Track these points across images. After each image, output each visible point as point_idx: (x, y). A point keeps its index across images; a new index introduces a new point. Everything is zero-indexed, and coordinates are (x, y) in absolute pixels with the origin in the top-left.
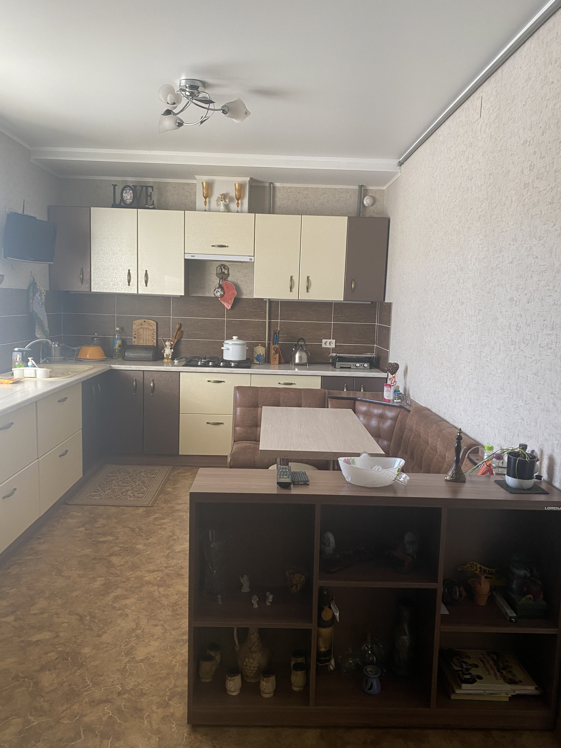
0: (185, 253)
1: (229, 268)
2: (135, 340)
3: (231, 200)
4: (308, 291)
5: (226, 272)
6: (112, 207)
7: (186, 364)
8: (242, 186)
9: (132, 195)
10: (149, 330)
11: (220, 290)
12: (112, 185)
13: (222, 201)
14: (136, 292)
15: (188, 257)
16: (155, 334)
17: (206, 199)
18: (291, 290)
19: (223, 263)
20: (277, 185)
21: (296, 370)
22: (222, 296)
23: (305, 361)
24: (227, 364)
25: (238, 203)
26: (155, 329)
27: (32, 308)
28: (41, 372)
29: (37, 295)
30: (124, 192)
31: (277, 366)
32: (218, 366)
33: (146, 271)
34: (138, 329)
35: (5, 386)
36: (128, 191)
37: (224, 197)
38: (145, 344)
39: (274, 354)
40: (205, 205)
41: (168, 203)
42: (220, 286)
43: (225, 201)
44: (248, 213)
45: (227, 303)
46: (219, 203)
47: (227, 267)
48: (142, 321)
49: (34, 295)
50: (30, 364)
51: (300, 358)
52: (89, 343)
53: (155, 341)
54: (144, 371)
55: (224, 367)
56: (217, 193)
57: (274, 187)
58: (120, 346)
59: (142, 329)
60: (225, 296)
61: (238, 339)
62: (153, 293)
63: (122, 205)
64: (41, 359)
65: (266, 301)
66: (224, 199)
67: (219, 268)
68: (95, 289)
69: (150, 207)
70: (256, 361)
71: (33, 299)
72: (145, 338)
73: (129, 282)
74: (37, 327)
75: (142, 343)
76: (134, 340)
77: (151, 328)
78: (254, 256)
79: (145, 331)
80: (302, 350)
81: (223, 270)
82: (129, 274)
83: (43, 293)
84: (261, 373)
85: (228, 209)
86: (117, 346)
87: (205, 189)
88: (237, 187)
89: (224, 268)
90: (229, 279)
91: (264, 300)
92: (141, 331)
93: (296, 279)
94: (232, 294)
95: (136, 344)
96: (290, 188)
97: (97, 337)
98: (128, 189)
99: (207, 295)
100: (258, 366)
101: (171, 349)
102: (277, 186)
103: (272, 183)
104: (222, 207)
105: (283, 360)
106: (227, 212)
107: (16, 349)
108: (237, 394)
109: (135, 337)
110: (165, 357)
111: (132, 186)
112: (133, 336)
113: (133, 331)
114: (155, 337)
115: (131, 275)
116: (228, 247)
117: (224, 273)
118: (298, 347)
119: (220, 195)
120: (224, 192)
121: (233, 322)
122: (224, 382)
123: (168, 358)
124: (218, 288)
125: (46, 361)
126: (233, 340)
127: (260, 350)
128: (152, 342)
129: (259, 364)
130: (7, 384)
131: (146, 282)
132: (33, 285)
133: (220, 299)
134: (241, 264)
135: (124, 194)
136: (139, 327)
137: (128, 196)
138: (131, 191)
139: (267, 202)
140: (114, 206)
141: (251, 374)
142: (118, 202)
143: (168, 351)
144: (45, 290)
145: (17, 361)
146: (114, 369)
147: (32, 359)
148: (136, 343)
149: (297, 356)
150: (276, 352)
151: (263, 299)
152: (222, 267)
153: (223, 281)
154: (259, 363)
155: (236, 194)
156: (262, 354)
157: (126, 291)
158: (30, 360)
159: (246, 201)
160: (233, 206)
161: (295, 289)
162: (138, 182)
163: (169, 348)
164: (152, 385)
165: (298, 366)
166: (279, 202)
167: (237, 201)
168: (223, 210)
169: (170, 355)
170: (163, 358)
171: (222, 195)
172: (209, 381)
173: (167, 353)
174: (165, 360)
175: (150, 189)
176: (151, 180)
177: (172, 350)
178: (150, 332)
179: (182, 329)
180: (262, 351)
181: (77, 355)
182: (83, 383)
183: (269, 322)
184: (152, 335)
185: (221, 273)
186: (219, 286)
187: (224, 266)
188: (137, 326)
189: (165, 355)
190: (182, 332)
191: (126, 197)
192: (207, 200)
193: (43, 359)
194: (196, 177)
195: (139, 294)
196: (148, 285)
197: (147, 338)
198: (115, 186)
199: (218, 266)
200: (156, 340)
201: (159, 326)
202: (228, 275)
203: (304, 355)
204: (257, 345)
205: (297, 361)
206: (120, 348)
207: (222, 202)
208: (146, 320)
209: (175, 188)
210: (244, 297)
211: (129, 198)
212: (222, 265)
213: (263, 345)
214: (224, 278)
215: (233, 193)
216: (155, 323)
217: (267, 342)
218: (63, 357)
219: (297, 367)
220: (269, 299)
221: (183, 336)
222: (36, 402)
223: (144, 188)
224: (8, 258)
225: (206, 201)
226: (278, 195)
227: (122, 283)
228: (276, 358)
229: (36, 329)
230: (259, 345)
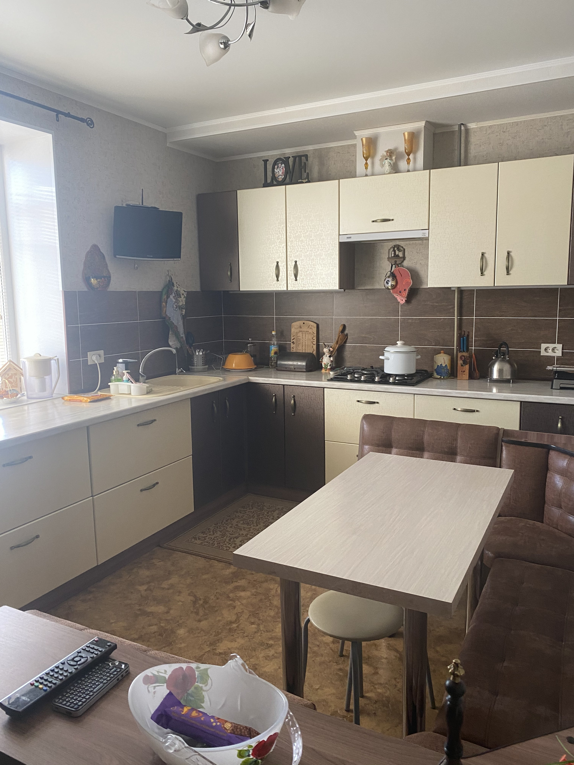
0: (339, 235)
1: (404, 250)
2: (294, 345)
3: (399, 157)
4: (508, 273)
5: (401, 255)
6: (263, 187)
7: (335, 378)
8: (413, 137)
9: (284, 169)
10: (308, 334)
11: (390, 279)
12: (263, 160)
13: (387, 159)
14: (285, 289)
15: (344, 240)
16: (315, 338)
17: (366, 160)
18: (482, 273)
19: (398, 243)
20: (472, 126)
21: (495, 390)
22: (394, 287)
23: (507, 375)
24: (385, 379)
25: (409, 159)
26: (316, 333)
29: (171, 297)
30: (276, 166)
31: (466, 383)
32: (373, 382)
33: (296, 262)
34: (297, 333)
36: (280, 164)
37: (390, 153)
38: (304, 351)
39: (462, 366)
40: (366, 168)
41: (330, 174)
42: (393, 276)
43: (391, 160)
44: (424, 170)
45: (400, 297)
46: (384, 163)
47: (402, 247)
48: (301, 322)
49: (168, 297)
50: (125, 378)
51: (500, 371)
52: (238, 349)
53: (315, 347)
54: (284, 385)
55: (379, 383)
56: (382, 150)
57: (467, 130)
58: (275, 353)
59: (301, 333)
60: (398, 286)
61: (404, 344)
62: (304, 289)
63: (274, 182)
65: (455, 290)
66: (391, 156)
67: (392, 249)
68: (245, 286)
69: (304, 181)
70: (435, 375)
72: (304, 344)
73: (277, 276)
75: (301, 349)
76: (292, 345)
77: (310, 331)
78: (429, 229)
79: (304, 335)
80: (503, 360)
81: (397, 252)
82: (277, 266)
85: (395, 169)
86: (272, 354)
87: (364, 147)
88: (406, 138)
89: (399, 250)
90: (405, 263)
91: (452, 289)
92: (300, 334)
93: (490, 257)
94: (407, 283)
95: (294, 350)
96: (490, 127)
97: (252, 343)
98: (279, 163)
99: (377, 286)
100: (439, 381)
101: (330, 357)
102: (472, 127)
103: (462, 124)
104: (387, 168)
105: (477, 373)
106: (395, 173)
107: (121, 360)
108: (365, 426)
109: (293, 342)
110: (323, 366)
111: (284, 158)
112: (292, 341)
113: (292, 335)
114: (315, 343)
115: (280, 268)
116: (393, 220)
117: (398, 256)
118: (500, 355)
119: (386, 151)
120: (391, 147)
121: (410, 321)
122: (378, 403)
123: (326, 368)
124: (389, 277)
126: (397, 347)
127: (443, 360)
128: (311, 349)
129: (440, 378)
131: (296, 276)
132: (170, 285)
133: (391, 292)
134: (420, 242)
135: (275, 170)
136: (297, 331)
137: (279, 171)
138: (283, 165)
139: (457, 152)
140: (266, 185)
141: (415, 394)
142: (269, 181)
143: (326, 360)
145: (114, 375)
146: (252, 381)
147: (127, 372)
148: (294, 348)
149: (496, 368)
150: (465, 363)
151: (450, 288)
152: (396, 249)
153: (395, 267)
154: (439, 377)
155: (405, 148)
156: (444, 365)
157: (275, 287)
158: (125, 373)
159: (420, 155)
160: (403, 165)
161: (489, 272)
162: (297, 152)
163: (328, 356)
164: (292, 402)
165: (498, 384)
166: (473, 151)
167: (407, 157)
168: (389, 171)
169: (329, 365)
170: (321, 368)
171: (387, 152)
172: (358, 401)
173: (325, 362)
174: (323, 371)
175: (303, 158)
176: (310, 148)
177: (332, 359)
178: (310, 337)
179: (346, 332)
180: (444, 361)
181: (224, 364)
182: (191, 399)
183: (460, 321)
184: (312, 340)
185: (393, 257)
186: (390, 274)
187: (398, 247)
188: (295, 328)
189: (323, 365)
190: (347, 335)
191: (278, 173)
192: (369, 161)
194: (357, 133)
195: (289, 291)
197: (307, 343)
198: (266, 161)
199: (391, 248)
200: (315, 345)
201: (320, 328)
202: (404, 258)
203: (507, 367)
204: (438, 352)
205: (495, 376)
206: (276, 356)
207: (386, 161)
208: (305, 322)
209: (339, 153)
210: (425, 287)
211: (281, 173)
212: (395, 246)
213: (447, 352)
214: (398, 263)
215: (402, 147)
216: (315, 325)
217: (455, 347)
218: (207, 366)
219: (496, 386)
220: (459, 288)
221: (348, 340)
222: (88, 427)
223: (297, 158)
224: (117, 256)
225: (366, 164)
226: (474, 139)
227: (271, 278)
228: (464, 372)
229: (170, 335)
230: (442, 352)
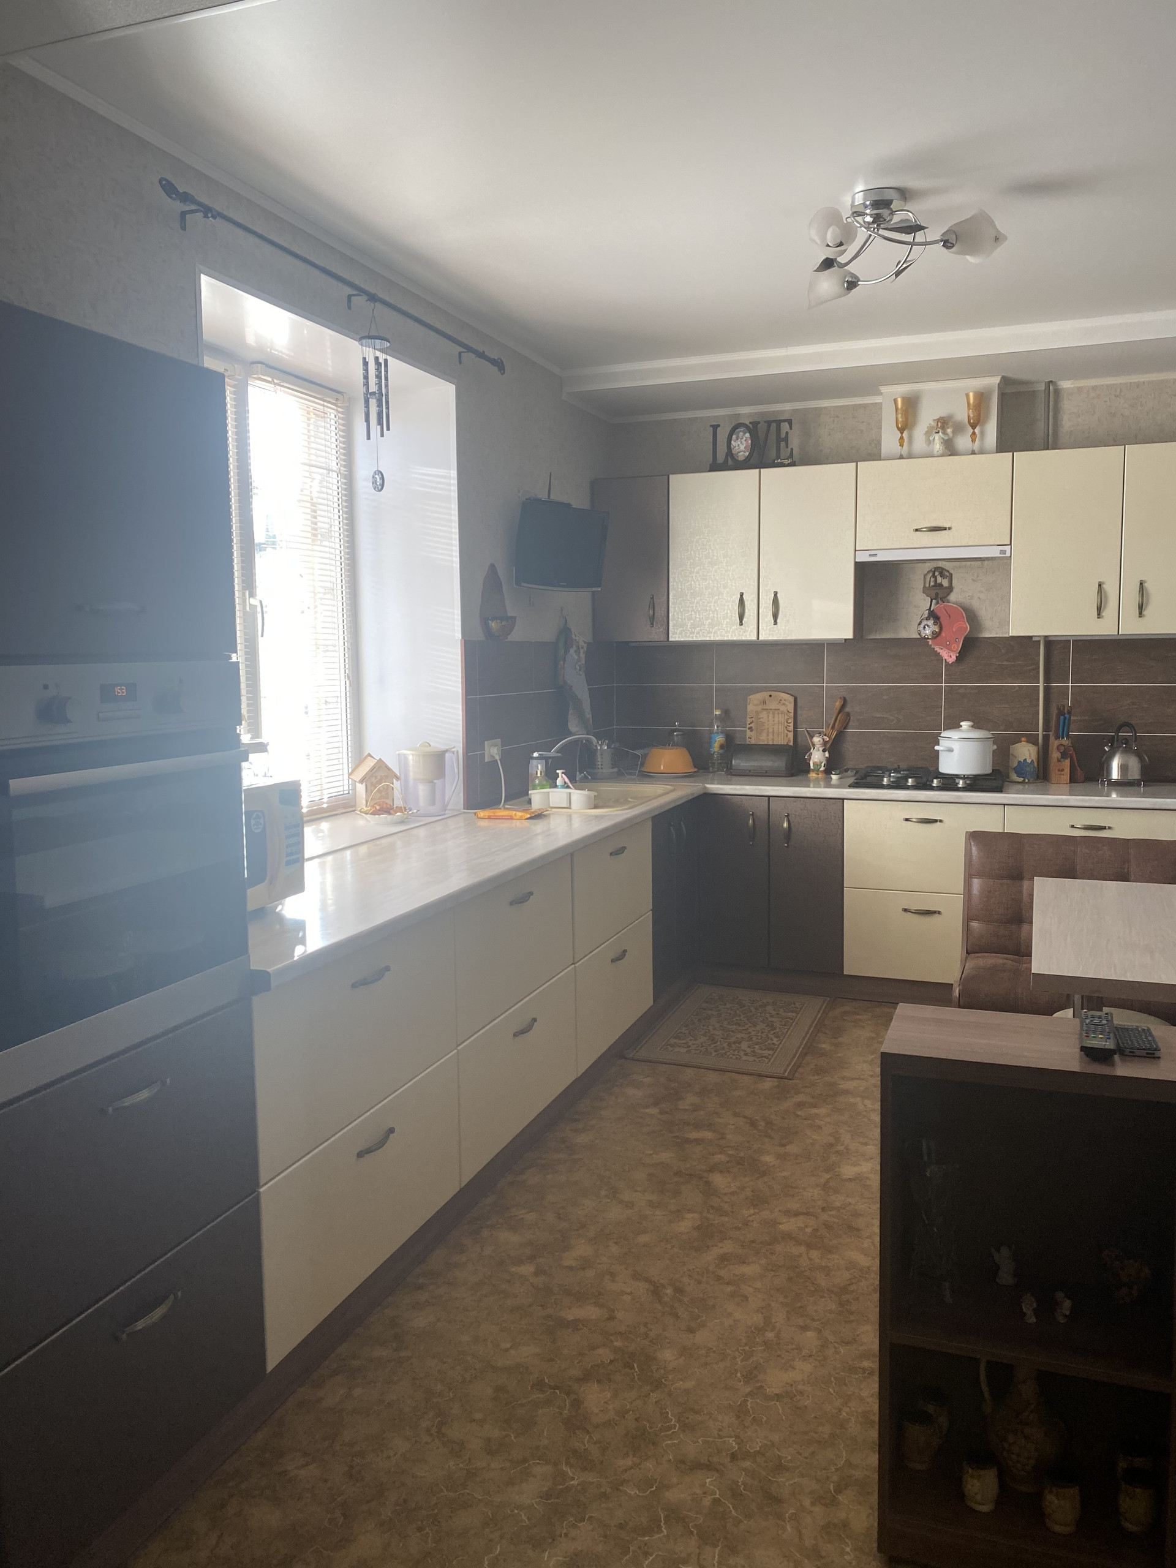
0: (856, 551)
1: (951, 575)
2: (752, 734)
3: (958, 429)
4: (1141, 615)
5: (945, 583)
6: (709, 471)
7: (857, 783)
8: (982, 398)
9: (750, 442)
10: (778, 714)
11: (931, 622)
12: (711, 426)
13: (938, 432)
14: (754, 638)
15: (863, 557)
16: (791, 721)
17: (902, 433)
18: (1099, 614)
19: (940, 564)
20: (1065, 384)
21: (1114, 796)
22: (936, 635)
23: (1135, 773)
24: (949, 783)
25: (974, 433)
26: (792, 711)
27: (564, 677)
28: (579, 797)
29: (572, 651)
30: (734, 437)
31: (1066, 787)
32: (927, 787)
33: (776, 593)
34: (757, 713)
35: (518, 823)
36: (741, 434)
37: (943, 423)
38: (771, 743)
39: (1059, 761)
40: (901, 445)
41: (821, 451)
42: (933, 615)
43: (945, 433)
44: (997, 452)
45: (947, 651)
46: (931, 438)
47: (948, 571)
48: (766, 694)
49: (567, 651)
50: (559, 782)
51: (1124, 768)
52: (664, 741)
53: (791, 735)
54: (769, 797)
55: (940, 788)
56: (927, 416)
57: (1057, 392)
58: (722, 747)
59: (765, 712)
60: (943, 634)
61: (972, 727)
62: (789, 638)
63: (731, 463)
64: (578, 773)
65: (1039, 641)
66: (943, 428)
67: (931, 574)
68: (677, 635)
69: (786, 462)
70: (1014, 777)
71: (564, 660)
72: (771, 730)
73: (741, 617)
74: (571, 711)
75: (764, 739)
76: (748, 733)
77: (783, 708)
78: (1011, 544)
79: (771, 716)
80: (1128, 751)
81: (939, 579)
82: (742, 602)
83: (582, 648)
84: (1029, 803)
85: (950, 450)
86: (716, 748)
87: (900, 412)
88: (972, 401)
89: (942, 575)
90: (953, 597)
91: (1034, 639)
92: (764, 715)
93: (1111, 589)
94: (961, 628)
95: (753, 742)
96: (1094, 388)
97: (679, 730)
98: (741, 431)
99: (903, 635)
100: (1020, 787)
101: (824, 751)
102: (1065, 387)
103: (1051, 381)
104: (938, 447)
105: (1080, 773)
106: (950, 455)
107: (536, 755)
108: (974, 848)
109: (750, 728)
110: (812, 767)
111: (750, 423)
112: (748, 726)
113: (748, 716)
114: (791, 728)
115: (746, 603)
116: (950, 528)
117: (941, 585)
118: (1117, 745)
119: (934, 420)
120: (942, 413)
121: (962, 691)
122: (941, 821)
123: (817, 771)
124: (928, 619)
125: (585, 777)
126: (961, 731)
127: (1026, 752)
128: (784, 737)
129: (1023, 782)
130: (520, 819)
131: (775, 617)
132: (565, 632)
133: (930, 643)
134: (980, 563)
135: (732, 442)
136: (759, 708)
137: (741, 445)
138: (748, 435)
139: (1041, 425)
140: (715, 467)
141: (1004, 805)
142: (721, 458)
143: (818, 756)
144: (585, 642)
145: (538, 777)
147: (563, 773)
148: (753, 739)
149: (1115, 764)
150: (1064, 755)
151: (1031, 637)
152: (937, 574)
153: (938, 603)
154: (1021, 779)
155: (969, 416)
156: (1029, 761)
157: (735, 635)
158: (560, 775)
159: (991, 430)
160: (963, 442)
161: (1110, 611)
162: (762, 414)
163: (821, 749)
164: (785, 825)
165: (1117, 788)
166: (1068, 423)
167: (972, 431)
168: (941, 452)
169: (823, 764)
170: (807, 770)
171: (938, 420)
172: (907, 820)
173: (816, 760)
174: (813, 775)
175: (785, 427)
176: (788, 407)
177: (827, 754)
178: (782, 718)
179: (847, 709)
180: (1030, 754)
181: (642, 764)
182: (654, 818)
183: (1047, 690)
184: (786, 724)
185: (933, 586)
186: (929, 613)
187: (942, 572)
188: (755, 705)
189: (812, 765)
190: (848, 714)
191: (737, 448)
192: (905, 435)
193: (580, 773)
194: (883, 389)
195: (762, 641)
196: (778, 621)
197: (776, 731)
198: (715, 428)
199: (928, 572)
200: (792, 733)
201: (799, 704)
202: (950, 588)
203: (1134, 764)
204: (1017, 740)
205: (1115, 775)
206: (721, 751)
207: (937, 437)
208: (773, 693)
209: (838, 417)
210: (987, 636)
211: (742, 447)
212: (936, 569)
213: (1032, 740)
214: (940, 596)
215: (962, 414)
216: (792, 699)
217: (1040, 732)
218: (616, 770)
219: (1116, 790)
220: (1046, 637)
221: (850, 723)
222: (572, 855)
223: (774, 425)
224: (523, 584)
225: (902, 438)
226: (1068, 406)
227: (728, 620)
228: (1063, 770)
229: (570, 716)
230: (1023, 739)
